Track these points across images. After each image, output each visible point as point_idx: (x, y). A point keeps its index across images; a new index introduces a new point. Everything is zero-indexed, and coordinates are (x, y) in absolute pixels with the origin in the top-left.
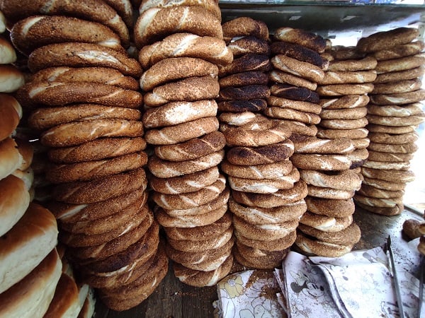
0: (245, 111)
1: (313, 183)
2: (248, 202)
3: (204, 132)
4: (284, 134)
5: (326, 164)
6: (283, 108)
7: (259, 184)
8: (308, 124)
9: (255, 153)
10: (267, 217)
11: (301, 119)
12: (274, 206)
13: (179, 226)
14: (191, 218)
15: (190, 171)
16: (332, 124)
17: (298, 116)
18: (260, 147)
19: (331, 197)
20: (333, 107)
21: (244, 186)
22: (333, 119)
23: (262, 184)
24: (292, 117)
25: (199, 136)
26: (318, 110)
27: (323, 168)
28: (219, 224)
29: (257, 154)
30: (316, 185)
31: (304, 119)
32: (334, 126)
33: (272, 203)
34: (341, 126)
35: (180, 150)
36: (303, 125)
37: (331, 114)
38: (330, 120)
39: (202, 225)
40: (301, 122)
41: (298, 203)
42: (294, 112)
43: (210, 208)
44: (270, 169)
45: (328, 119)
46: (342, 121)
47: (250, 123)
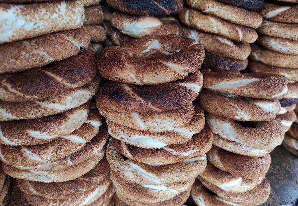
0: (145, 15)
1: (221, 134)
2: (128, 154)
3: (51, 59)
4: (185, 68)
5: (242, 113)
6: (206, 14)
7: (142, 137)
8: (238, 43)
9: (136, 96)
10: (150, 177)
11: (227, 34)
12: (161, 164)
13: (31, 179)
14: (46, 173)
15: (33, 116)
16: (273, 44)
17: (225, 30)
18: (146, 86)
19: (242, 153)
20: (280, 19)
21: (122, 136)
22: (275, 37)
23: (144, 137)
24: (215, 30)
25: (41, 65)
26: (257, 22)
27: (237, 118)
28: (87, 179)
29: (139, 98)
30: (225, 137)
31: (232, 35)
32: (274, 47)
33: (157, 161)
34: (284, 49)
35: (9, 86)
36: (229, 43)
37: (275, 29)
38: (272, 37)
39: (61, 181)
40: (228, 39)
41: (196, 159)
42: (220, 24)
43: (70, 163)
44: (158, 120)
45: (268, 36)
46: (287, 42)
47: (147, 38)
